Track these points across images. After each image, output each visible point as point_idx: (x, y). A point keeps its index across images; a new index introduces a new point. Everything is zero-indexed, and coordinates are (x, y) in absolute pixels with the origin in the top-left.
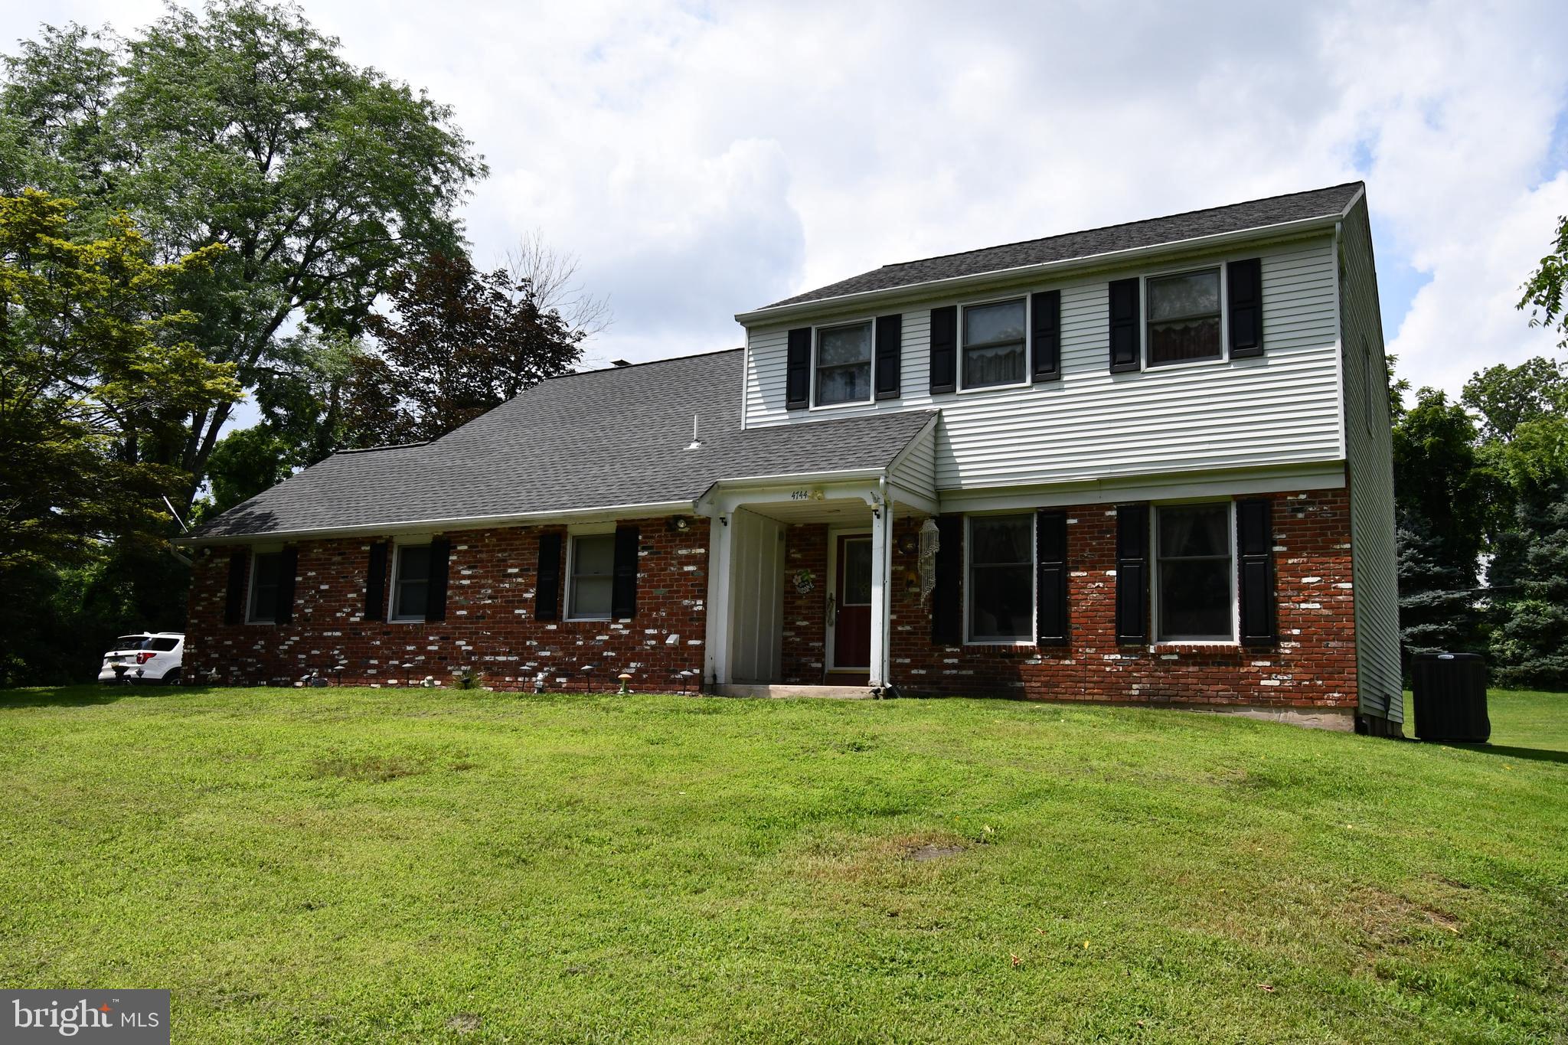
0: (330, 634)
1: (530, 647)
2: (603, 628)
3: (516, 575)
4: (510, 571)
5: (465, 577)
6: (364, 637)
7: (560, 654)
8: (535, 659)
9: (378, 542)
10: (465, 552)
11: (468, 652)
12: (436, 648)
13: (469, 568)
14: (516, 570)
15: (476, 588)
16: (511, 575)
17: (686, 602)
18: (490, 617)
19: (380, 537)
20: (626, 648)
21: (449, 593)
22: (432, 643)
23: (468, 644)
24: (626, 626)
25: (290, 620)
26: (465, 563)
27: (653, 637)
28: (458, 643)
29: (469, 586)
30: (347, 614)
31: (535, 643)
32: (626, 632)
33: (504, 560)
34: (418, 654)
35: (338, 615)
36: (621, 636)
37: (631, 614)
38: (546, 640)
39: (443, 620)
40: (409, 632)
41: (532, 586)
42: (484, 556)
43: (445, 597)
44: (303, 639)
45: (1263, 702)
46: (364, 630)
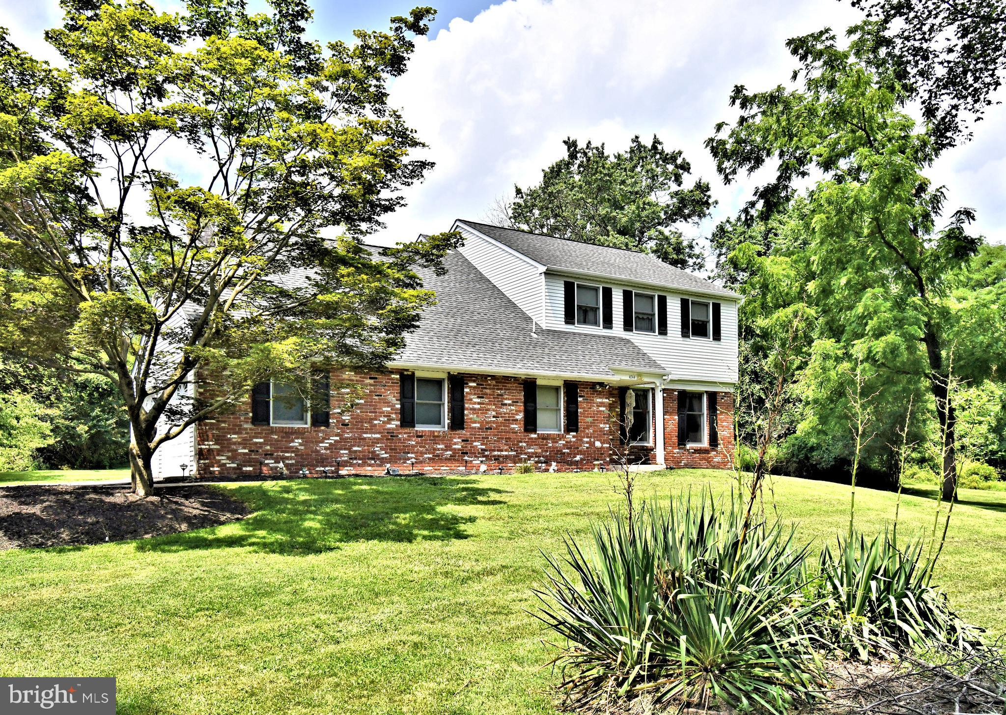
0: (369, 436)
1: (521, 447)
2: (561, 437)
3: (510, 405)
4: (506, 402)
5: (475, 403)
6: (400, 439)
7: (540, 451)
8: (525, 454)
9: (406, 373)
10: (474, 387)
11: (482, 450)
12: (460, 447)
13: (479, 397)
14: (510, 402)
15: (485, 411)
16: (506, 404)
17: (602, 426)
18: (495, 429)
19: (407, 370)
20: (574, 448)
21: (466, 412)
22: (455, 444)
23: (482, 444)
24: (574, 437)
25: (327, 424)
26: (475, 394)
27: (587, 443)
28: (475, 444)
29: (479, 409)
30: (384, 422)
31: (524, 444)
32: (574, 440)
33: (501, 395)
34: (447, 450)
35: (376, 422)
36: (571, 442)
37: (576, 431)
38: (530, 443)
39: (463, 428)
40: (438, 436)
41: (520, 412)
42: (488, 391)
43: (463, 414)
44: (343, 439)
45: (714, 467)
46: (400, 433)
